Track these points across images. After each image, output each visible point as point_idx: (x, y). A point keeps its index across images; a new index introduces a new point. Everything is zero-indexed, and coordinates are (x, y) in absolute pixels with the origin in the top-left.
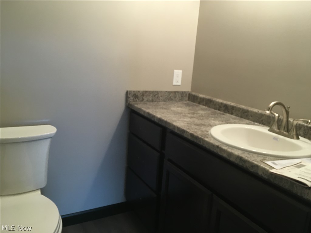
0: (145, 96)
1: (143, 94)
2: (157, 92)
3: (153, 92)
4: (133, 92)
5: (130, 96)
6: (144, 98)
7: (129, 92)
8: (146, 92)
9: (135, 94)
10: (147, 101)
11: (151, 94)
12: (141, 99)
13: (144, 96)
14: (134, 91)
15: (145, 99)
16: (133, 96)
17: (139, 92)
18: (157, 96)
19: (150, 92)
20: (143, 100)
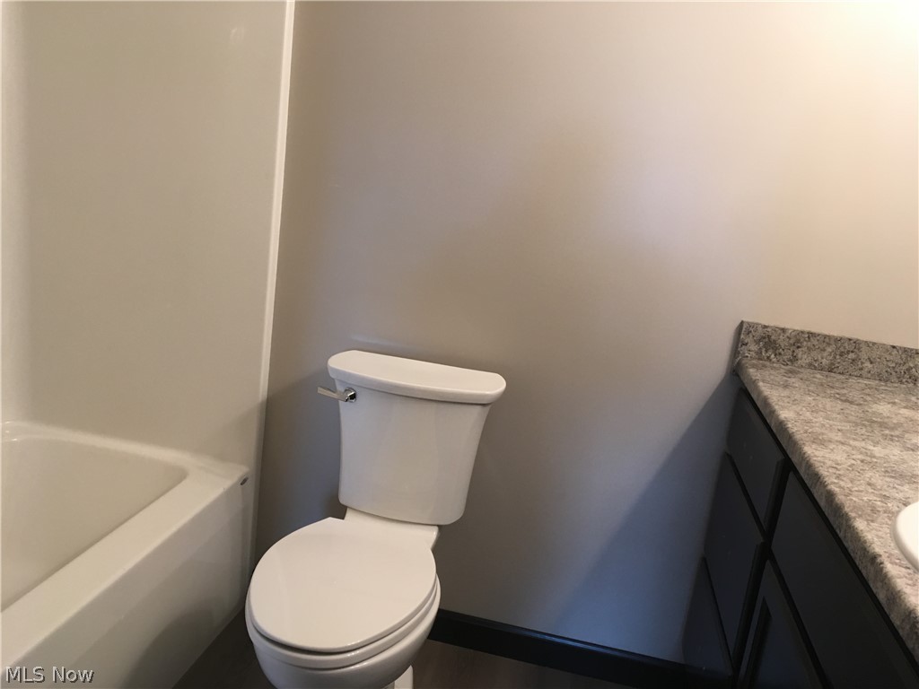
0: (805, 349)
1: (798, 341)
2: (856, 344)
3: (838, 340)
4: (760, 329)
5: (749, 340)
6: (799, 353)
7: (745, 326)
8: (811, 335)
9: (769, 337)
10: (810, 365)
11: (829, 344)
12: (788, 355)
13: (798, 347)
14: (765, 327)
15: (804, 359)
16: (757, 342)
17: (783, 330)
18: (852, 356)
19: (827, 339)
20: (794, 359)
